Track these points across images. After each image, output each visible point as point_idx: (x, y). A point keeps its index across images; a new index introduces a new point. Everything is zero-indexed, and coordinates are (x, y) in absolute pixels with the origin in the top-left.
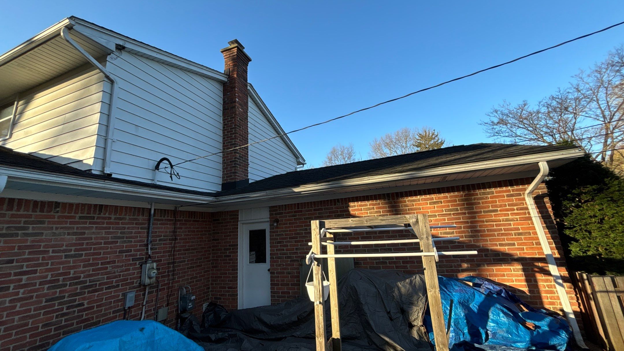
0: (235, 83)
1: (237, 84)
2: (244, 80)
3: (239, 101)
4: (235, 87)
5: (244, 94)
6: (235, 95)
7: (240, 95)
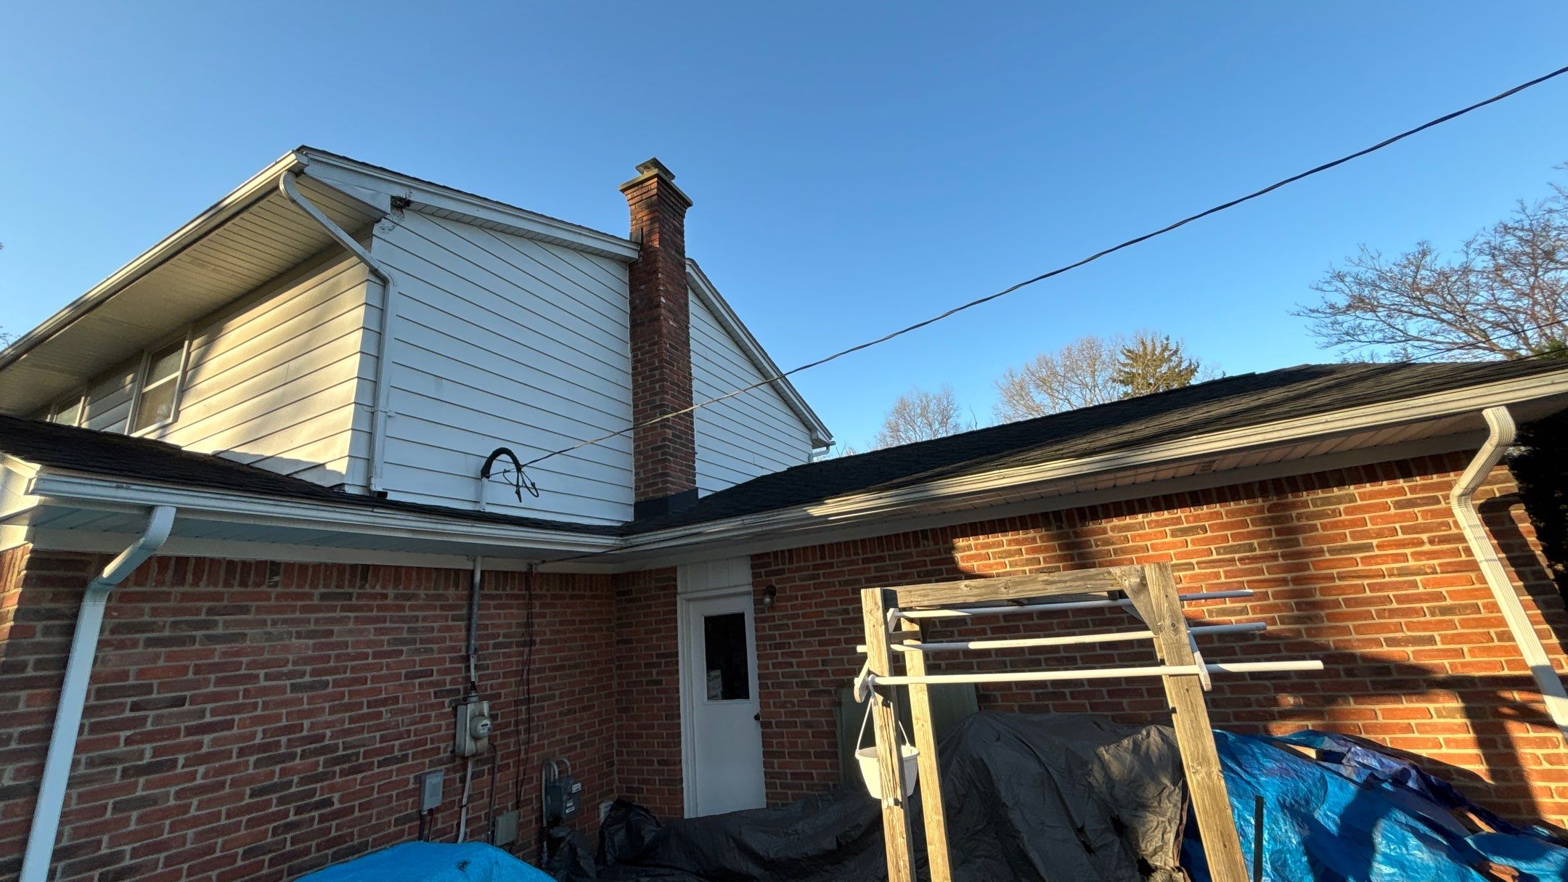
0: (656, 261)
1: (660, 265)
2: (677, 252)
3: (670, 304)
4: (656, 272)
5: (679, 285)
6: (658, 290)
7: (670, 288)
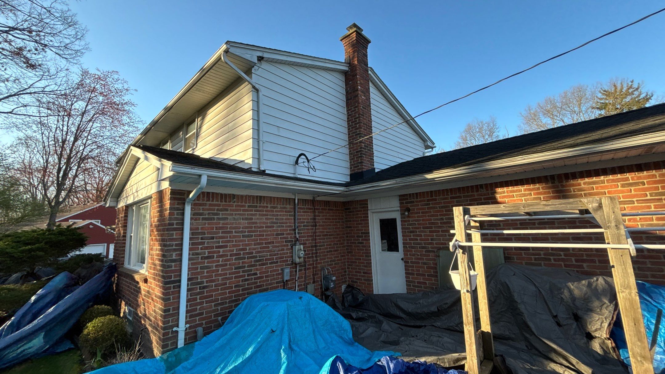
0: (356, 70)
1: (358, 71)
2: (365, 65)
3: (363, 89)
4: (356, 75)
5: (366, 80)
6: (357, 83)
7: (362, 82)
